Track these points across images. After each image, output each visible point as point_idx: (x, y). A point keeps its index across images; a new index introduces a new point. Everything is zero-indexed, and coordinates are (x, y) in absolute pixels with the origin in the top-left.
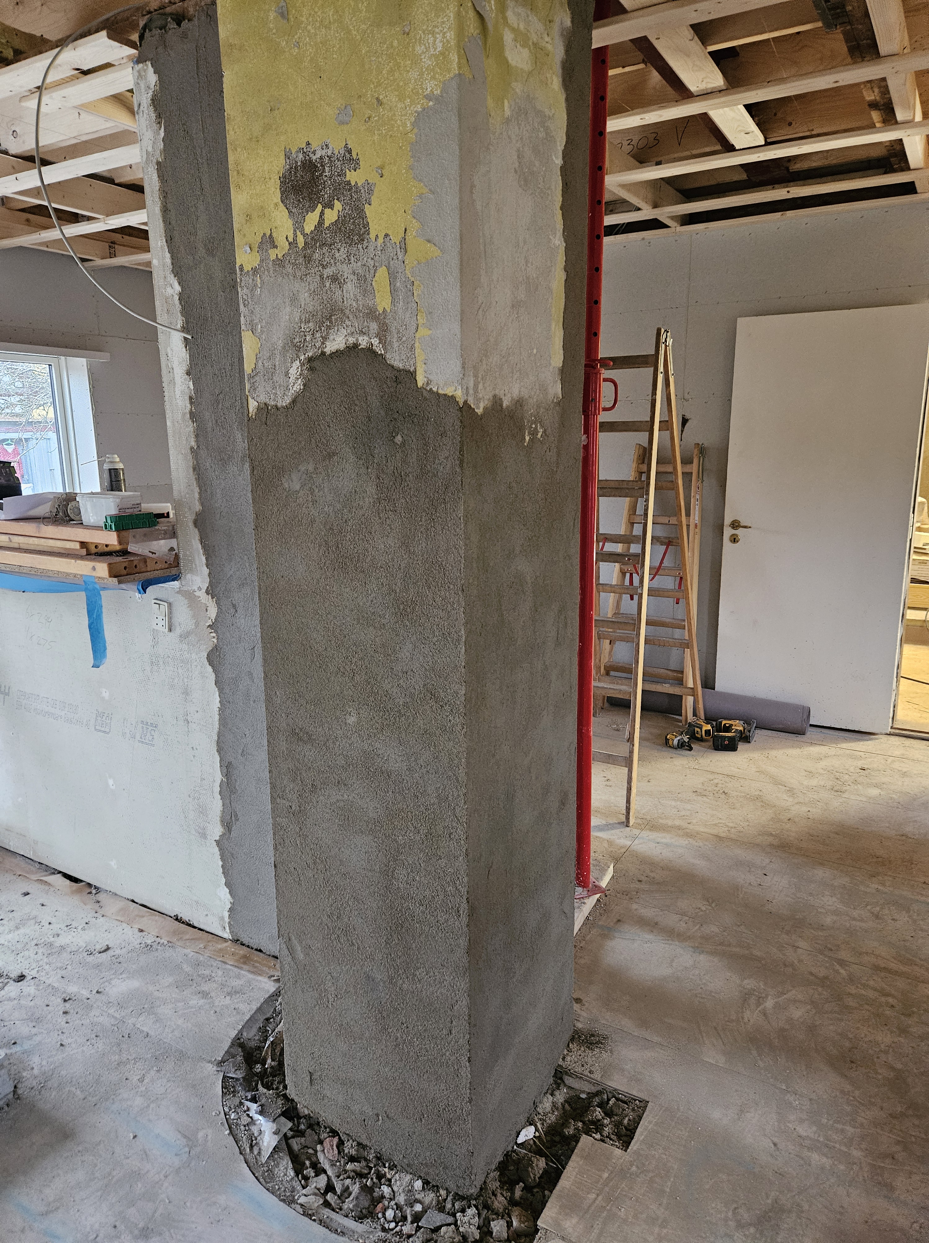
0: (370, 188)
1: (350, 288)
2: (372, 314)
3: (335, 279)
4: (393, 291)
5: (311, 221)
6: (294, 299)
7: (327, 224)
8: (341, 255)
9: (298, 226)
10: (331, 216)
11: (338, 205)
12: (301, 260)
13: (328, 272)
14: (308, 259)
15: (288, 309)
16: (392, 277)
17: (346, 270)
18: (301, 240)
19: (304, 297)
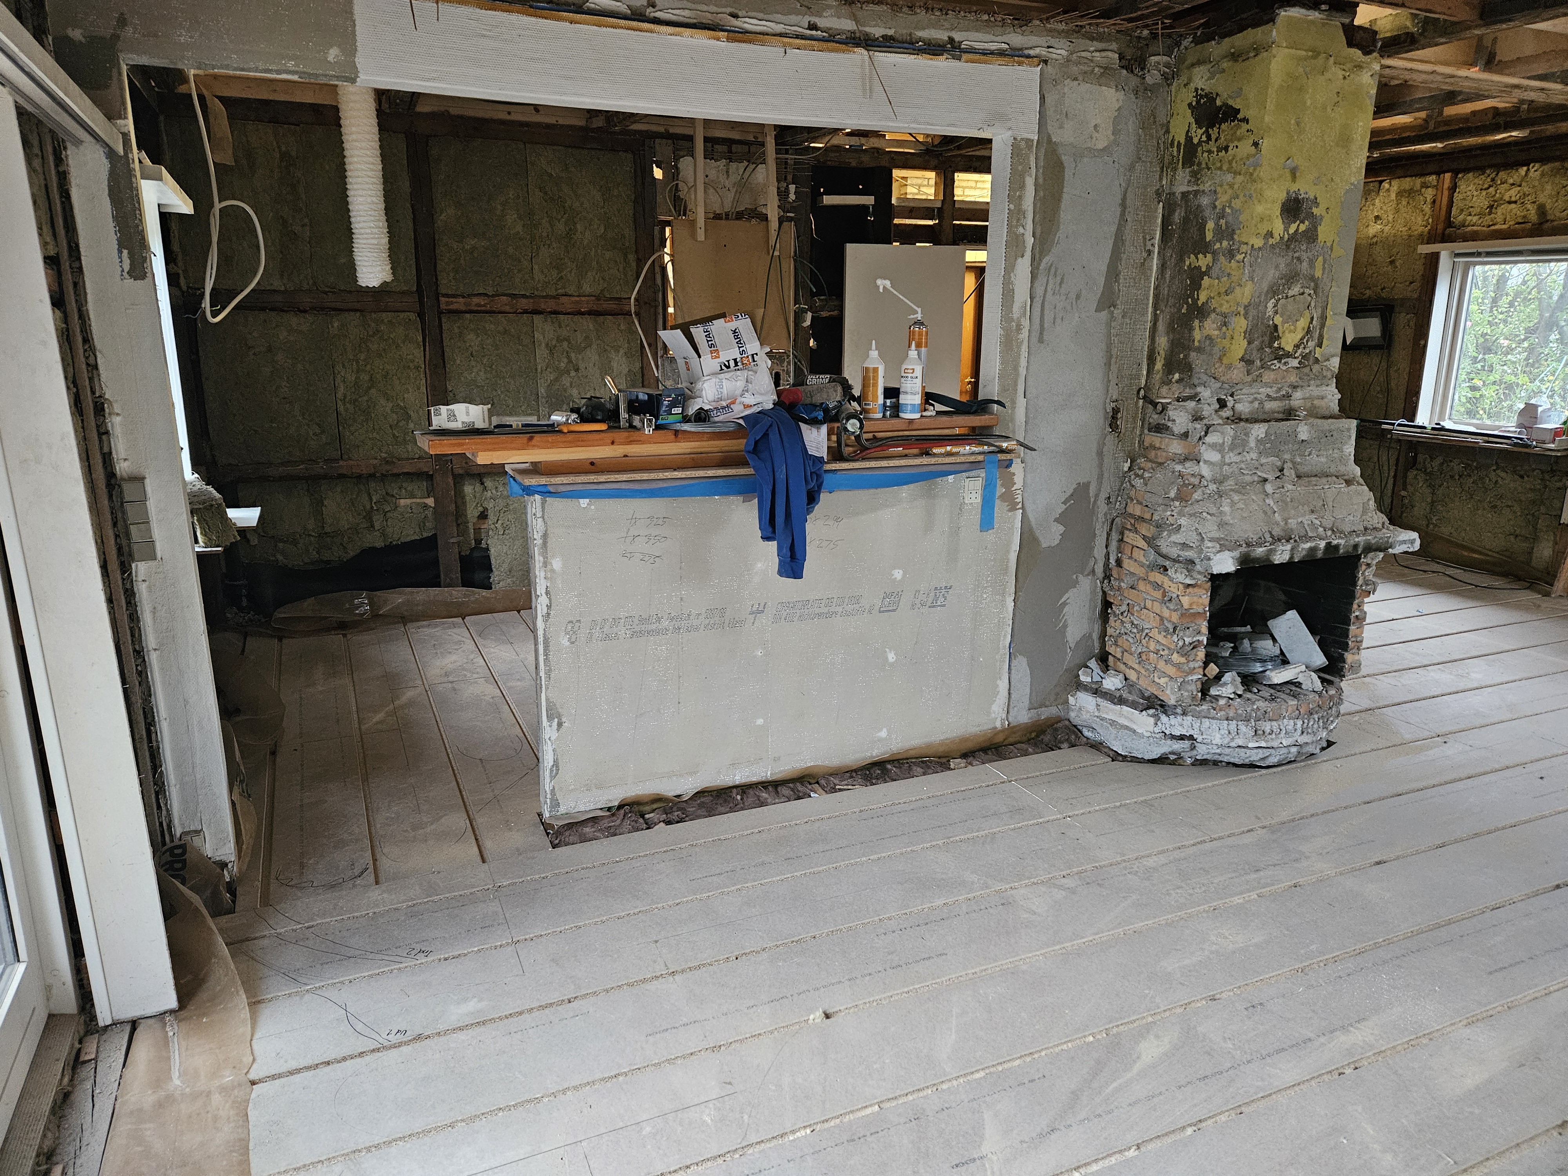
0: (1322, 217)
1: (1305, 264)
2: (1312, 278)
3: (1299, 259)
4: (1324, 269)
5: (1292, 229)
6: (1277, 267)
7: (1300, 231)
8: (1304, 247)
9: (1286, 229)
10: (1303, 228)
11: (1307, 223)
12: (1284, 247)
13: (1297, 255)
14: (1288, 247)
15: (1273, 271)
16: (1324, 262)
17: (1304, 256)
18: (1286, 236)
19: (1282, 266)
